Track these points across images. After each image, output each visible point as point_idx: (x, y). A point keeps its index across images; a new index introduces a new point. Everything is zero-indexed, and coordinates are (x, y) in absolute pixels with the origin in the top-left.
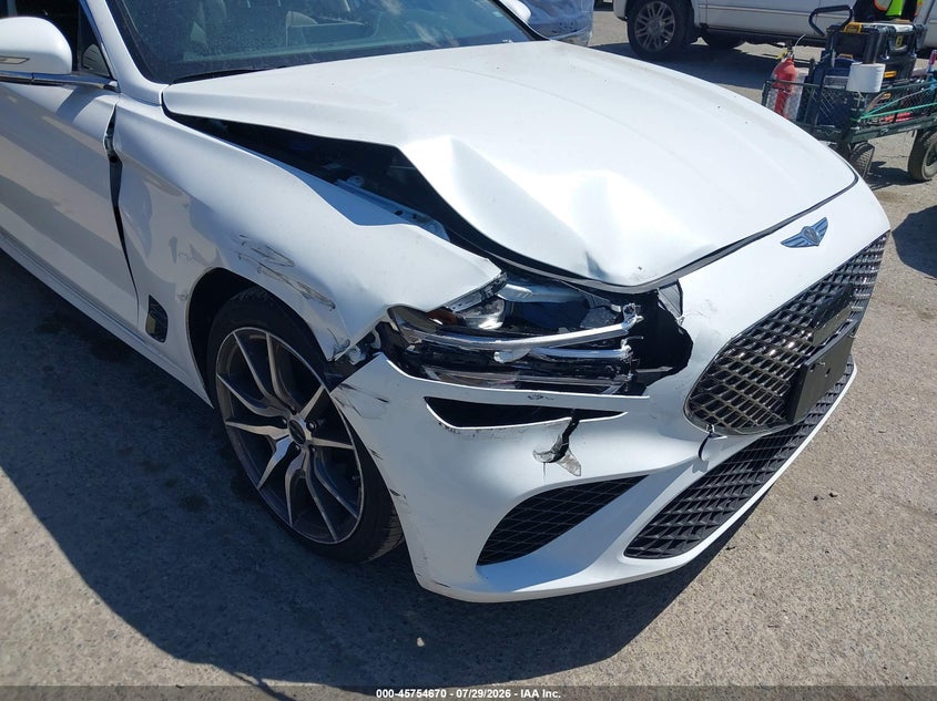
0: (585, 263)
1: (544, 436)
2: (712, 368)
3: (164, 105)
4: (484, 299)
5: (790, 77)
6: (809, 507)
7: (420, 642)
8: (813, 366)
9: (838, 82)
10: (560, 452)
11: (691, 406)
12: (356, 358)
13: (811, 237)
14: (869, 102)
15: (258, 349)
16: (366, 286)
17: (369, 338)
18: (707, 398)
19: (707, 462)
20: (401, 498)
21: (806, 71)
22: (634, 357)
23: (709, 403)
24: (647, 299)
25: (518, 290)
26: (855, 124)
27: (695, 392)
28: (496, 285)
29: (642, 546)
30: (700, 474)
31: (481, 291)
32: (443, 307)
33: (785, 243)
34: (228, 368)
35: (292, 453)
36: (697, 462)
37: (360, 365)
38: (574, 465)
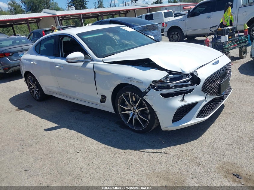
0: (181, 70)
1: (180, 98)
2: (204, 83)
3: (103, 61)
4: (166, 77)
5: (208, 41)
6: (229, 115)
7: (163, 142)
8: (222, 84)
9: (219, 41)
10: (183, 100)
11: (202, 90)
12: (147, 91)
13: (217, 63)
14: (226, 43)
15: (127, 97)
16: (148, 79)
17: (149, 87)
18: (204, 89)
19: (207, 100)
20: (158, 112)
21: (211, 40)
22: (192, 83)
23: (205, 89)
24: (192, 74)
25: (171, 76)
26: (224, 48)
27: (202, 87)
28: (168, 75)
29: (199, 116)
30: (206, 103)
31: (166, 76)
32: (160, 80)
33: (212, 64)
34: (120, 102)
35: (133, 115)
36: (205, 100)
37: (148, 91)
38: (186, 101)
